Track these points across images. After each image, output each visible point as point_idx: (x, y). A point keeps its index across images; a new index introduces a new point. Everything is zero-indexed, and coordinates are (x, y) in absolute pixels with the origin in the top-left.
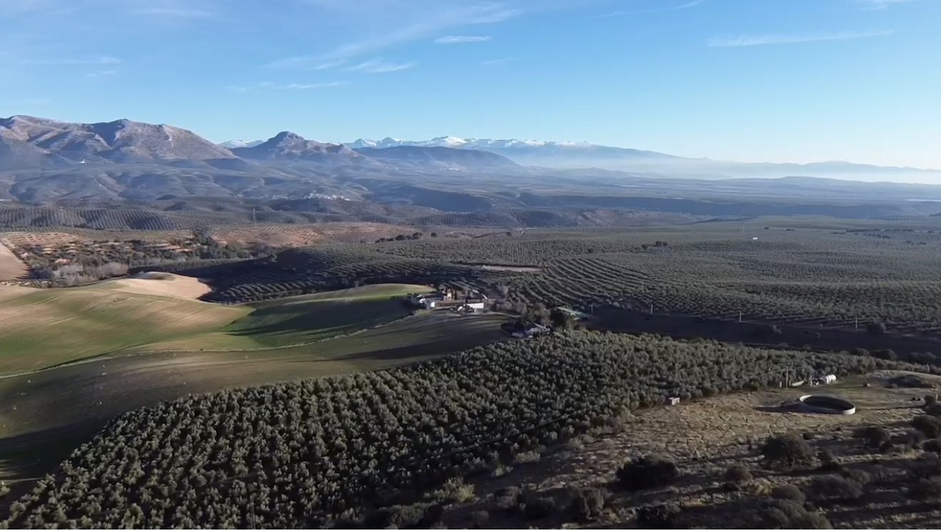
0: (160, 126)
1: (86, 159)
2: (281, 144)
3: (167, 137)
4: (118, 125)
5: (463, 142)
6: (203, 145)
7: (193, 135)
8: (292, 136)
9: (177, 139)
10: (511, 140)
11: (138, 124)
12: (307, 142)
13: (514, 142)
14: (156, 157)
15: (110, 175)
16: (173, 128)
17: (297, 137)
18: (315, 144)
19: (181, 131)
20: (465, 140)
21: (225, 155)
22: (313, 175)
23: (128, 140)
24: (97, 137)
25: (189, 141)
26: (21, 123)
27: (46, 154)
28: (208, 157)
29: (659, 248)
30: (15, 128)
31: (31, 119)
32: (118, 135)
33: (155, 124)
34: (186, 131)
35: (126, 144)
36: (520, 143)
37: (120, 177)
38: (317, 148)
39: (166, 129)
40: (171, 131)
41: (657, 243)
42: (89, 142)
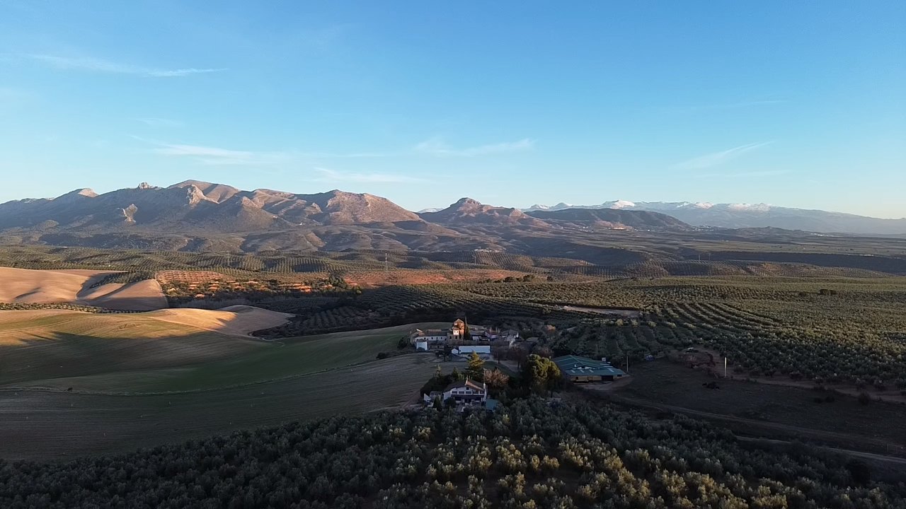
0: (362, 195)
1: (303, 222)
2: (461, 209)
3: (367, 204)
4: (332, 194)
5: (633, 205)
6: (396, 210)
7: (388, 201)
8: (470, 201)
9: (374, 205)
10: (683, 203)
11: (346, 194)
12: (482, 206)
13: (685, 204)
14: (356, 219)
15: (317, 234)
16: (373, 196)
17: (474, 202)
18: (489, 208)
19: (378, 198)
20: (635, 203)
21: (412, 218)
22: (484, 234)
23: (336, 208)
24: (314, 204)
25: (384, 205)
26: (260, 194)
27: (274, 219)
28: (398, 220)
29: (823, 297)
30: (256, 199)
31: (268, 191)
32: (330, 203)
33: (357, 193)
34: (383, 199)
35: (336, 211)
36: (691, 205)
37: (324, 235)
38: (491, 211)
39: (366, 197)
40: (371, 198)
41: (822, 291)
42: (308, 209)
